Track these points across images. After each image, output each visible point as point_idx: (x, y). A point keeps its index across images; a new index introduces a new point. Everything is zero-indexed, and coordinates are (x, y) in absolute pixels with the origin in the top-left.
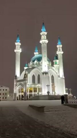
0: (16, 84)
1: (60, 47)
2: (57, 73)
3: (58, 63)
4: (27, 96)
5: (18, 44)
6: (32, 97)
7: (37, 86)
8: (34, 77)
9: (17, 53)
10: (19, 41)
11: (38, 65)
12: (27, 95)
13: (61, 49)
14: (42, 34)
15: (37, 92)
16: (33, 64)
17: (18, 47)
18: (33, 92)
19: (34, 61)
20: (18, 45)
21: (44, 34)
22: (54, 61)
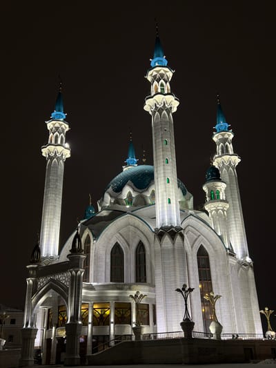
0: (35, 283)
1: (227, 139)
2: (221, 237)
3: (222, 196)
4: (84, 345)
5: (57, 125)
6: (107, 348)
7: (133, 293)
8: (117, 253)
9: (51, 158)
10: (64, 116)
11: (135, 205)
12: (82, 340)
13: (230, 147)
14: (155, 76)
15: (130, 323)
16: (118, 201)
17: (57, 137)
18: (112, 325)
19: (119, 189)
20: (57, 129)
21: (162, 76)
22: (205, 188)
